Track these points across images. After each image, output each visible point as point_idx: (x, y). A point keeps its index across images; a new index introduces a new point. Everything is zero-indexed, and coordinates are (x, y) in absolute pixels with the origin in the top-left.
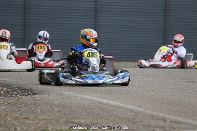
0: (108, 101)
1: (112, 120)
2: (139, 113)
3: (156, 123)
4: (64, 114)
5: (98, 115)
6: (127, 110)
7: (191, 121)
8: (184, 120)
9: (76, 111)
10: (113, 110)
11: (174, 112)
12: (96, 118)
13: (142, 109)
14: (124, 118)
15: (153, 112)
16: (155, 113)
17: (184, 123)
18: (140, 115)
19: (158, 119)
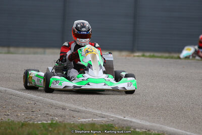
0: (6, 89)
1: (11, 108)
3: (55, 111)
7: (90, 110)
8: (84, 109)
10: (11, 98)
14: (22, 107)
17: (84, 112)
19: (57, 107)
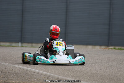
1: (33, 81)
2: (50, 76)
4: (2, 77)
5: (24, 78)
6: (42, 74)
9: (10, 75)
10: (33, 74)
11: (72, 76)
12: (22, 80)
13: (52, 74)
14: (40, 80)
15: (58, 76)
16: (60, 77)
18: (50, 78)
